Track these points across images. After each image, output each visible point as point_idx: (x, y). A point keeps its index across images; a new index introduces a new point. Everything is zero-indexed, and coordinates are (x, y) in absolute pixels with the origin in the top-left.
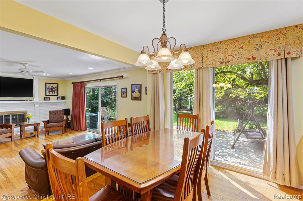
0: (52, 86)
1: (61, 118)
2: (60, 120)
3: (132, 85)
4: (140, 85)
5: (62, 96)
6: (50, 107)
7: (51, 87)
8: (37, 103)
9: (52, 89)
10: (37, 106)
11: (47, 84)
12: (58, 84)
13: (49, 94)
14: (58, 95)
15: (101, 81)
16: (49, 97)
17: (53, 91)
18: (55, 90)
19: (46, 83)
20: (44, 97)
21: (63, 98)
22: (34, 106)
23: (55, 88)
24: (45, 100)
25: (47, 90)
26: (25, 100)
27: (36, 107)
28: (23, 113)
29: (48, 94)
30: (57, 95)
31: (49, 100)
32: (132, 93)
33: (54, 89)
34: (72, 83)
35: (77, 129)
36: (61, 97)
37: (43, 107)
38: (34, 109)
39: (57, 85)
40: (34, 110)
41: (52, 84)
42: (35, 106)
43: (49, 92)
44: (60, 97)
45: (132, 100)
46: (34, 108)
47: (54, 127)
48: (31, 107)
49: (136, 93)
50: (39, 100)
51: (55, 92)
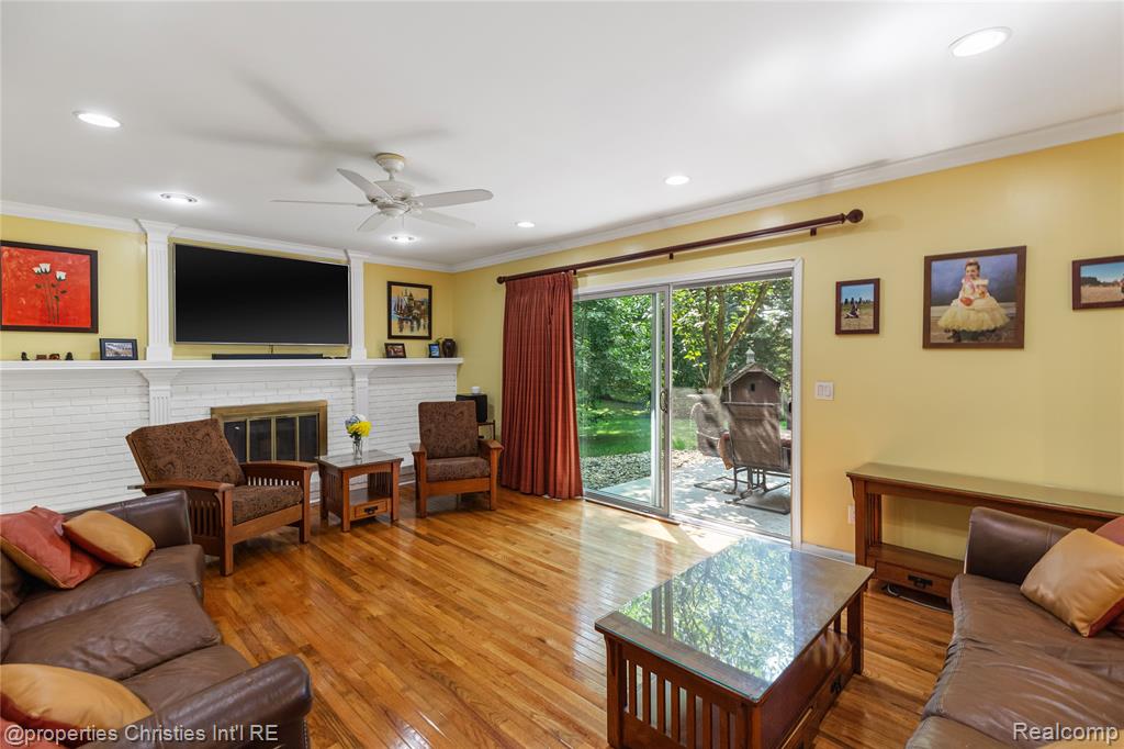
0: (411, 298)
1: (467, 436)
2: (465, 446)
3: (929, 261)
4: (1013, 257)
5: (447, 340)
6: (403, 386)
7: (406, 298)
8: (363, 370)
9: (409, 308)
10: (361, 380)
11: (393, 287)
12: (430, 288)
13: (401, 330)
14: (430, 338)
15: (671, 257)
16: (403, 345)
17: (414, 318)
18: (422, 315)
19: (390, 284)
20: (387, 345)
21: (449, 347)
22: (349, 382)
23: (422, 303)
24: (388, 355)
25: (393, 312)
26: (320, 357)
27: (357, 385)
28: (316, 413)
29: (395, 332)
30: (427, 334)
31: (404, 357)
32: (935, 310)
33: (419, 308)
34: (500, 280)
35: (539, 490)
36: (441, 341)
37: (381, 387)
38: (351, 395)
39: (427, 290)
40: (351, 401)
41: (409, 288)
42: (357, 380)
43: (401, 321)
44: (437, 344)
45: (928, 344)
46: (350, 389)
47: (455, 479)
48: (341, 386)
49: (968, 302)
50: (368, 357)
51: (422, 321)
